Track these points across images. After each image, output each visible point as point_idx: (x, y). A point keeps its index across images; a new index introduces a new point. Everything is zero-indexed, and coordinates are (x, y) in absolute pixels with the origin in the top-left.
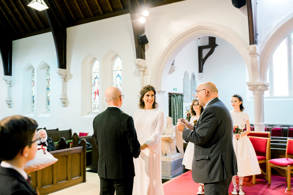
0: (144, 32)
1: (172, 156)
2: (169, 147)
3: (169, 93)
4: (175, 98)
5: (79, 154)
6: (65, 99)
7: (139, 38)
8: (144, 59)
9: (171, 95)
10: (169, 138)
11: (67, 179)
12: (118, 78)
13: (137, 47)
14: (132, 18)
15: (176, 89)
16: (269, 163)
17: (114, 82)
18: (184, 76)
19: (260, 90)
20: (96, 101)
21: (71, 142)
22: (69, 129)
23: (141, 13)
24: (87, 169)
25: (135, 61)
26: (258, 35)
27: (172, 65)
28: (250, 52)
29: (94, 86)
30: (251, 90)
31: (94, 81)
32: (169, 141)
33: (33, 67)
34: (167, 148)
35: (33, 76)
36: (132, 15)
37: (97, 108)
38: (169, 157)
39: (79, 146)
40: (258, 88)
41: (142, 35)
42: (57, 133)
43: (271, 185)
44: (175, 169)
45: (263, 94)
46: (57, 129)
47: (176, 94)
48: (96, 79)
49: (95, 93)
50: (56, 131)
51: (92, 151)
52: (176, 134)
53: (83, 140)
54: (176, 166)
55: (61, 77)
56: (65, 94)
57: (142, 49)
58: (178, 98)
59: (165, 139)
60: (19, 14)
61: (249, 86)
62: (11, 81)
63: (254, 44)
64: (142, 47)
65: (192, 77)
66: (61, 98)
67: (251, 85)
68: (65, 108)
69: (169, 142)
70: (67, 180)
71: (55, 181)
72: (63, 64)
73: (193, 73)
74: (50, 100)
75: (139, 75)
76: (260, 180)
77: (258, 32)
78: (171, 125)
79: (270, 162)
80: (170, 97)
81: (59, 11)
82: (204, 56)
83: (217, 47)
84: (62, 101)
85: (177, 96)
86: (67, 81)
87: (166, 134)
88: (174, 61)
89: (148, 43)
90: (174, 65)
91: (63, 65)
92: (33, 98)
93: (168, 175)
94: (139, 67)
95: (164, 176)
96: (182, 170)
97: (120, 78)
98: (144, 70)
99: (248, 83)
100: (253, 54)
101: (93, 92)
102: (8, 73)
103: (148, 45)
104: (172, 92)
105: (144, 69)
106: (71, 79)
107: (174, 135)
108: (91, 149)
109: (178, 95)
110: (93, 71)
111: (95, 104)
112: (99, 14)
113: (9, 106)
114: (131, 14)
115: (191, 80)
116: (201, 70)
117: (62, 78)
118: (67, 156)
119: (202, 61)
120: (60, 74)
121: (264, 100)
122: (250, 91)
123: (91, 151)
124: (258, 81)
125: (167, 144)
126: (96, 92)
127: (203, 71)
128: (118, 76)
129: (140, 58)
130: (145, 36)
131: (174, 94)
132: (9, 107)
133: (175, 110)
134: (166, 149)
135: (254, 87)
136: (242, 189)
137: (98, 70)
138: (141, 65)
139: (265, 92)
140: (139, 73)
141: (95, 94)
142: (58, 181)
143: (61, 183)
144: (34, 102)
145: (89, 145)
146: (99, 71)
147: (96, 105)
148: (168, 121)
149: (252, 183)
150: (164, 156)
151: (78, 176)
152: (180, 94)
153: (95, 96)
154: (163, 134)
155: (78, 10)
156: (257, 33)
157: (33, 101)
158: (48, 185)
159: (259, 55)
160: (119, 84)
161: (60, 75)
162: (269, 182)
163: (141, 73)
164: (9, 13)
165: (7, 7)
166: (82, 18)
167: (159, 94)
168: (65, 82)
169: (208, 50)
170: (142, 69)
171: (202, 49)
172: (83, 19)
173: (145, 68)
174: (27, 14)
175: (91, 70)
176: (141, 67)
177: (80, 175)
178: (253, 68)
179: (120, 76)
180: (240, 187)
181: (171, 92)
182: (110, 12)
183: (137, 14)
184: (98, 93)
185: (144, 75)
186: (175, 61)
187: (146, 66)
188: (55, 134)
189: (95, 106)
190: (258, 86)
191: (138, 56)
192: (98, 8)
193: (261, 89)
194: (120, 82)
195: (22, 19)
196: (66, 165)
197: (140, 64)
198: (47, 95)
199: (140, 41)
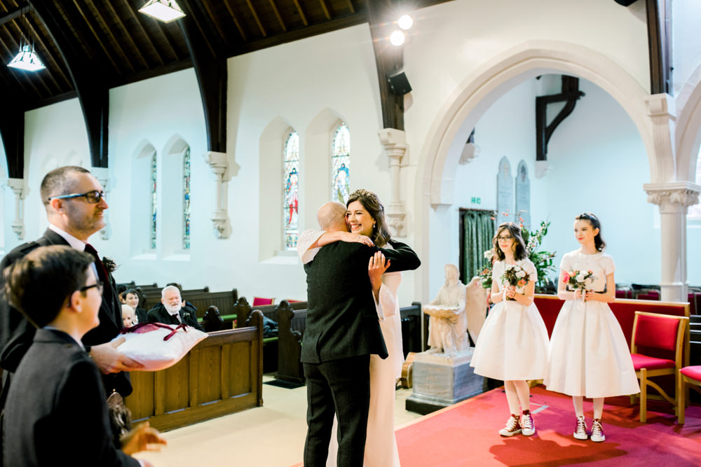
0: (401, 65)
1: (456, 354)
2: (449, 334)
3: (461, 210)
4: (475, 220)
5: (248, 344)
6: (224, 221)
7: (389, 80)
8: (402, 128)
9: (464, 213)
10: (449, 311)
11: (221, 398)
12: (343, 173)
13: (384, 102)
14: (373, 34)
15: (478, 199)
16: (680, 374)
17: (334, 182)
18: (500, 169)
19: (676, 202)
20: (292, 226)
21: (234, 319)
22: (231, 290)
23: (396, 22)
24: (266, 379)
25: (379, 135)
26: (673, 71)
27: (469, 141)
28: (652, 112)
29: (288, 193)
30: (654, 202)
31: (289, 180)
32: (450, 319)
33: (154, 149)
34: (446, 334)
35: (154, 169)
36: (373, 26)
37: (293, 243)
38: (449, 357)
39: (247, 325)
40: (671, 197)
41: (396, 72)
42: (204, 297)
43: (684, 426)
44: (462, 384)
45: (685, 213)
46: (206, 290)
47: (477, 211)
48: (293, 176)
49: (291, 207)
50: (204, 293)
51: (279, 339)
52: (467, 304)
53: (257, 313)
54: (465, 377)
55: (214, 170)
56: (223, 210)
57: (397, 106)
58: (481, 221)
59: (440, 315)
60: (122, 29)
61: (648, 192)
62: (106, 181)
63: (661, 91)
64: (396, 101)
65: (518, 171)
66: (214, 218)
67: (654, 192)
68: (222, 241)
69: (451, 322)
70: (220, 401)
71: (194, 400)
72: (218, 142)
73: (523, 161)
74: (191, 223)
75: (390, 167)
76: (661, 414)
77: (674, 63)
78: (456, 283)
79: (681, 372)
80: (463, 217)
81: (211, 20)
82: (550, 119)
83: (581, 97)
84: (216, 226)
85: (480, 215)
86: (227, 181)
87: (444, 304)
88: (473, 133)
89: (411, 92)
90: (473, 142)
91: (218, 144)
92: (155, 219)
93: (446, 397)
94: (388, 147)
95: (437, 398)
96: (481, 388)
97: (347, 172)
98: (402, 155)
99: (645, 186)
100: (660, 115)
101: (285, 206)
102: (100, 161)
103: (411, 96)
104: (468, 205)
105: (402, 152)
106: (236, 174)
107: (462, 305)
108: (276, 334)
109: (483, 213)
110: (288, 157)
111: (290, 234)
112: (299, 24)
113: (102, 236)
114: (370, 24)
115: (516, 179)
116: (541, 155)
117: (216, 173)
118: (221, 347)
119: (544, 133)
120: (211, 164)
121: (688, 227)
122: (652, 204)
123: (276, 338)
124: (673, 181)
125: (445, 327)
126: (292, 205)
127: (548, 155)
128: (343, 168)
129: (391, 127)
130: (403, 75)
131: (472, 210)
132: (103, 239)
133: (475, 249)
134: (443, 338)
135: (661, 197)
136: (600, 428)
137: (297, 155)
138: (394, 144)
139: (690, 208)
140: (390, 162)
141: (289, 210)
142: (200, 402)
143: (207, 406)
144: (155, 226)
145: (272, 326)
146: (300, 155)
147: (291, 236)
148: (449, 274)
149: (639, 421)
150: (437, 352)
151: (246, 392)
152: (487, 211)
153: (291, 216)
154: (438, 303)
155: (252, 17)
156: (670, 66)
157: (153, 225)
158: (179, 408)
159: (674, 119)
160: (344, 187)
161: (213, 165)
162: (680, 421)
163: (395, 162)
164: (102, 27)
165: (96, 12)
166: (262, 35)
167: (435, 210)
168: (223, 181)
169: (561, 106)
170: (397, 153)
171: (545, 104)
172: (265, 38)
173: (404, 149)
174: (142, 28)
175: (283, 156)
176: (393, 149)
177: (250, 391)
178: (661, 150)
179: (348, 169)
180: (596, 423)
181: (465, 207)
182: (325, 20)
183: (384, 24)
184: (296, 208)
185: (400, 167)
186: (476, 132)
187: (406, 144)
188: (200, 300)
189: (291, 238)
190: (670, 194)
191: (386, 121)
192: (297, 13)
193: (679, 200)
194: (347, 182)
195: (130, 39)
196: (217, 367)
197: (391, 142)
198: (185, 211)
199: (392, 87)
